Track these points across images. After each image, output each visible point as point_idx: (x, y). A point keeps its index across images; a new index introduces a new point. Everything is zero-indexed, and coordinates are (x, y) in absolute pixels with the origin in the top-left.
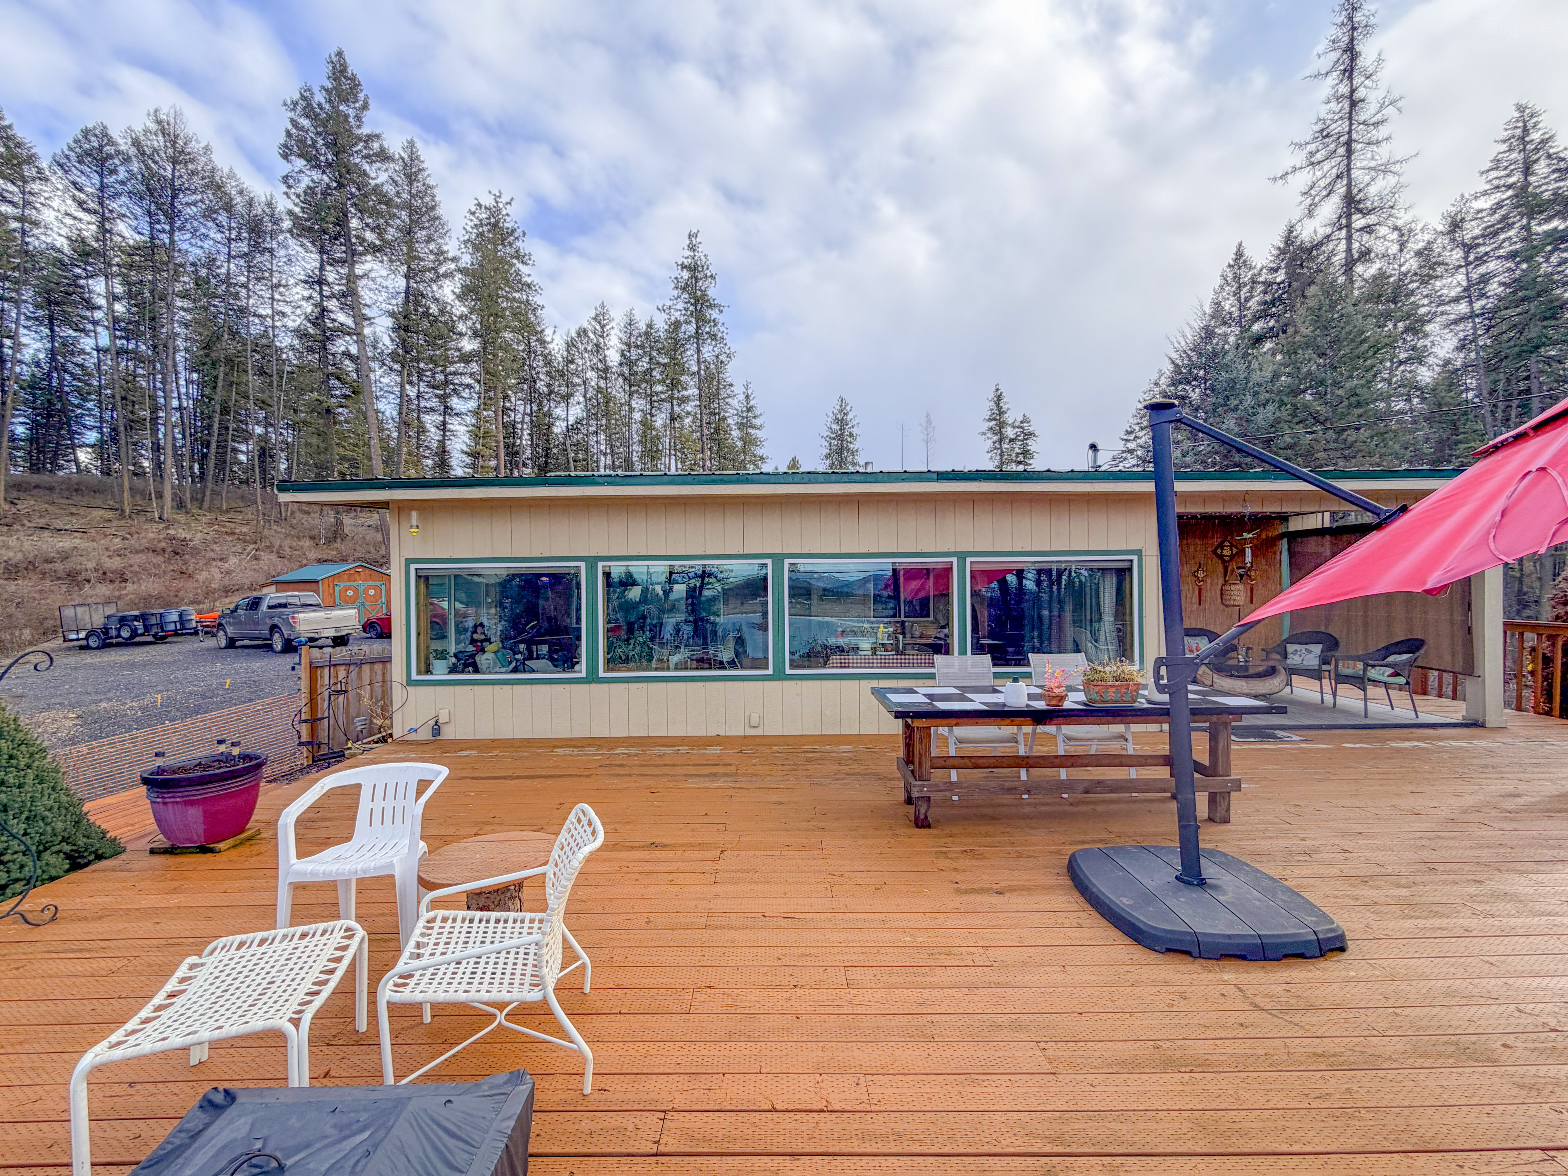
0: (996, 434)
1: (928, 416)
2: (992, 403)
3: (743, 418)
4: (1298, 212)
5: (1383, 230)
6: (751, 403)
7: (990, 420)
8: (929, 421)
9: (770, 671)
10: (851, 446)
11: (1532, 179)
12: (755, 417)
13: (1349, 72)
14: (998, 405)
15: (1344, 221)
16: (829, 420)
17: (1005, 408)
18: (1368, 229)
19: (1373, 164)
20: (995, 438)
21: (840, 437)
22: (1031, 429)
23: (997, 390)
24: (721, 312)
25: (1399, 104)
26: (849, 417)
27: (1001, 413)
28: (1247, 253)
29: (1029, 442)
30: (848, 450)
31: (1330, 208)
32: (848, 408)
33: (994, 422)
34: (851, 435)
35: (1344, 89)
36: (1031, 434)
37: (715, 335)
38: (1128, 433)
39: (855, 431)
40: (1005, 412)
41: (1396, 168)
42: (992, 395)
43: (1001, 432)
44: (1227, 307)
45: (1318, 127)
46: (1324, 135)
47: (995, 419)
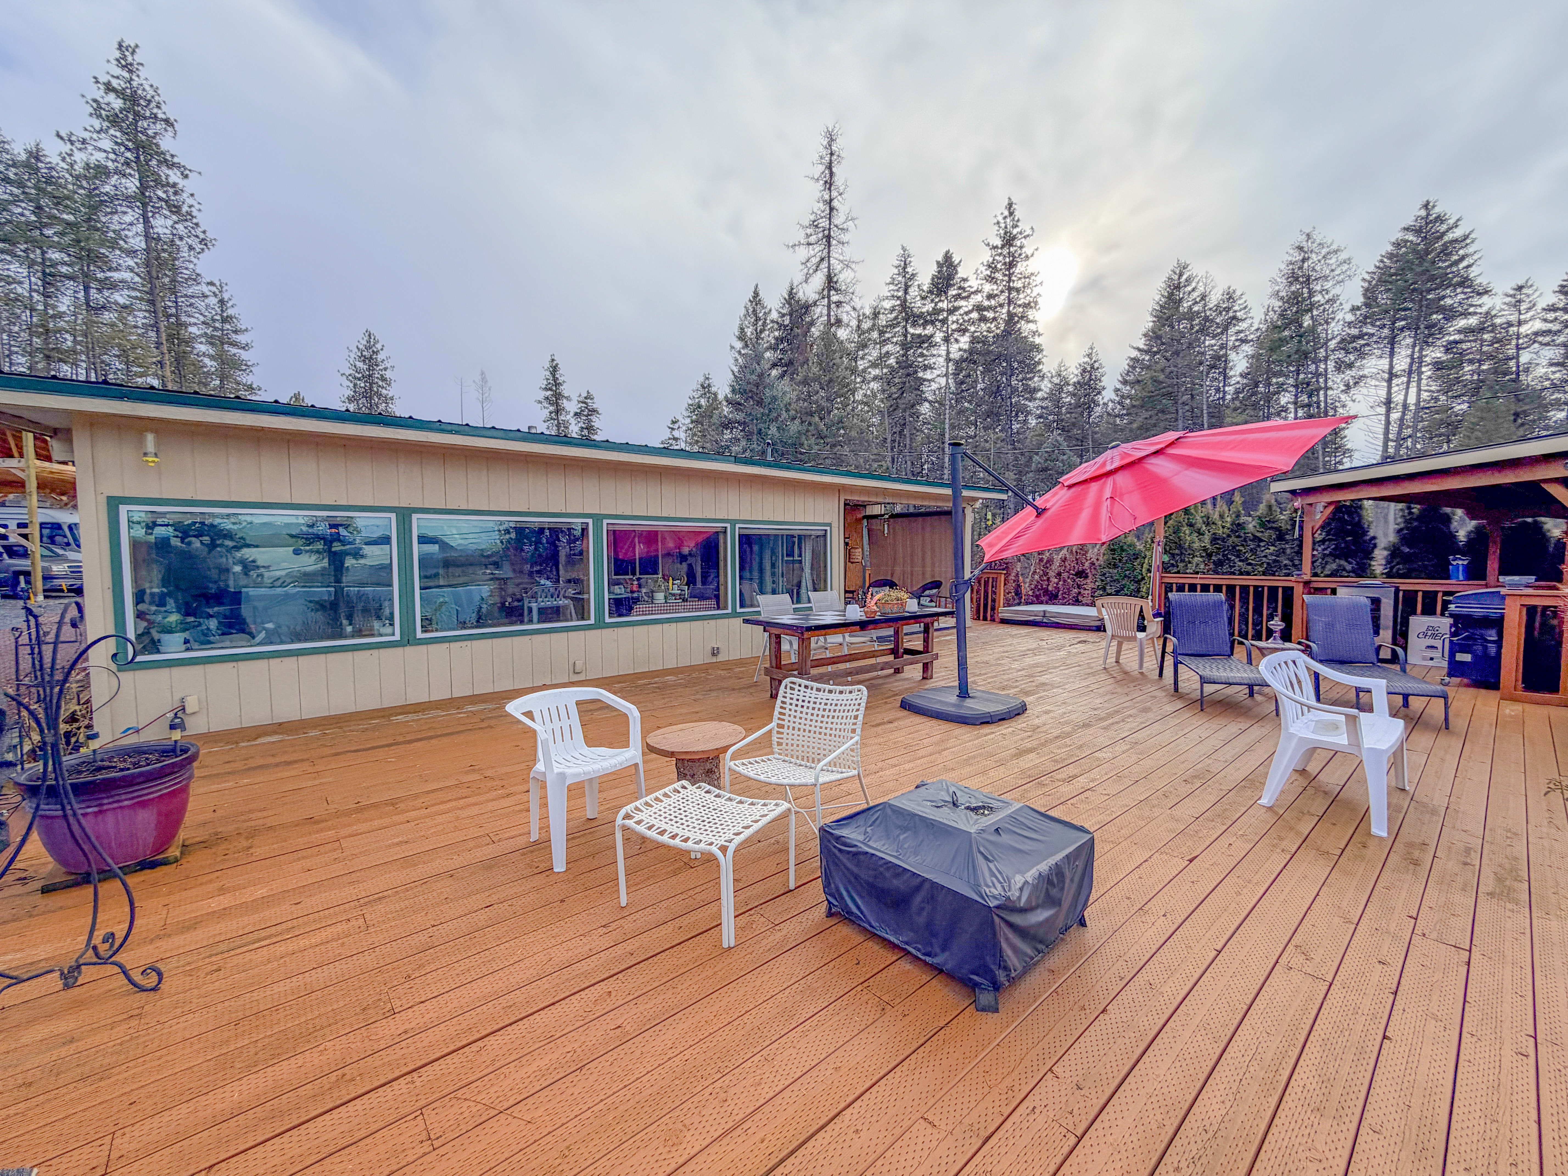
0: (552, 405)
1: (482, 373)
2: (548, 373)
3: (216, 329)
4: (799, 277)
5: (848, 308)
6: (230, 312)
7: (546, 389)
8: (484, 379)
9: (592, 621)
10: (384, 392)
11: (908, 297)
12: (236, 332)
13: (829, 184)
14: (554, 376)
15: (825, 292)
16: (353, 355)
17: (561, 379)
18: (839, 304)
19: (841, 258)
20: (552, 408)
21: (368, 378)
22: (595, 406)
23: (553, 360)
24: (186, 176)
25: (856, 222)
26: (380, 357)
27: (557, 384)
28: (762, 295)
29: (593, 418)
30: (380, 396)
31: (818, 280)
32: (379, 346)
33: (549, 393)
34: (383, 379)
35: (827, 197)
36: (594, 411)
37: (178, 207)
38: (674, 422)
39: (388, 374)
40: (560, 384)
41: (853, 266)
42: (547, 365)
43: (557, 404)
44: (749, 334)
45: (813, 217)
46: (814, 225)
47: (551, 389)
